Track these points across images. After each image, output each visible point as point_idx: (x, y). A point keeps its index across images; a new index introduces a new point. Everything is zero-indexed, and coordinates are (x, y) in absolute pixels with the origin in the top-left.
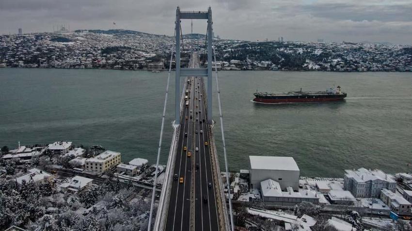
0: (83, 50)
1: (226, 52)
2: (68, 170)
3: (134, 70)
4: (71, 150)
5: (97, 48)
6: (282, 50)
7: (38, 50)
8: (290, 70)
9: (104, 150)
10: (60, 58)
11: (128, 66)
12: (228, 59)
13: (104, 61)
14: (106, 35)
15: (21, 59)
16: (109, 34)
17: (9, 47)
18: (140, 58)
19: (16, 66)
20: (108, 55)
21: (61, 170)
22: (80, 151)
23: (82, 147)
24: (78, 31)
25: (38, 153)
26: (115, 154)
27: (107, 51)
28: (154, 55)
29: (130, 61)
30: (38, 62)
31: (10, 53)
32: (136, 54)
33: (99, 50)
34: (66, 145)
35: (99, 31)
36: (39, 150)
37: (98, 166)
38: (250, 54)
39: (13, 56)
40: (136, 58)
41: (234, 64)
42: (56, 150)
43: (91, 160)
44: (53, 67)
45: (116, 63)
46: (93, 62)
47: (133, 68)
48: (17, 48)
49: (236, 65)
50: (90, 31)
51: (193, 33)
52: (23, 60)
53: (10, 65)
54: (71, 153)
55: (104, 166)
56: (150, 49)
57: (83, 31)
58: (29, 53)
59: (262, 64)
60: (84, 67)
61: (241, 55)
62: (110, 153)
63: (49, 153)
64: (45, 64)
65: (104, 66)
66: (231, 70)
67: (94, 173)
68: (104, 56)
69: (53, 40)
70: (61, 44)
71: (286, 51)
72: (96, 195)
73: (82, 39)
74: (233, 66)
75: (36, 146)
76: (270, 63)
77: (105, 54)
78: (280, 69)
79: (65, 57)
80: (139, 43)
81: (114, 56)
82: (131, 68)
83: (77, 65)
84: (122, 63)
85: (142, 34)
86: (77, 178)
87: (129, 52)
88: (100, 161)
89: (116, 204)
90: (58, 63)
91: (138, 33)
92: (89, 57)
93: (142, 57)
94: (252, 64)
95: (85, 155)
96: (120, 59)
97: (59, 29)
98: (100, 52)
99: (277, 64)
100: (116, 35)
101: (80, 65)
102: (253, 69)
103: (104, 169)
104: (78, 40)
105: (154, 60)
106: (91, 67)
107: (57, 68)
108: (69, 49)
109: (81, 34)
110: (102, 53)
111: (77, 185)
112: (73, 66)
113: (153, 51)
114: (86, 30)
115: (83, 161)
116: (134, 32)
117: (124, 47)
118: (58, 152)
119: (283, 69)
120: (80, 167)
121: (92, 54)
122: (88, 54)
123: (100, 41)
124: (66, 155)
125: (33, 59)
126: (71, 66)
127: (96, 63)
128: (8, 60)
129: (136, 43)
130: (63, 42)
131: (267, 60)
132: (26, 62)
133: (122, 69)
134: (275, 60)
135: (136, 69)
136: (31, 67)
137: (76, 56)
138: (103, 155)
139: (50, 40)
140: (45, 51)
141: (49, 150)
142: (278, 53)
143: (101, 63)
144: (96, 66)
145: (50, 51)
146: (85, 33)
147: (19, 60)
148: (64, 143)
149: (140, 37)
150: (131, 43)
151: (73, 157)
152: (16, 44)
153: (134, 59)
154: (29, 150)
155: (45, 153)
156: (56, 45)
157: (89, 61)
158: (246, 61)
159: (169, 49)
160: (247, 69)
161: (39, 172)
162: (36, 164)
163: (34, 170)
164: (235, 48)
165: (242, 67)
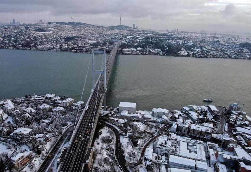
0: (54, 38)
1: (136, 42)
2: (55, 104)
3: (83, 53)
4: (55, 97)
5: (62, 37)
6: (170, 41)
7: (28, 38)
8: (169, 55)
9: (68, 98)
10: (41, 44)
11: (79, 50)
12: (136, 47)
13: (66, 46)
14: (67, 26)
15: (20, 44)
16: (69, 25)
17: (11, 35)
18: (87, 44)
19: (18, 49)
20: (69, 43)
21: (52, 104)
22: (59, 98)
23: (59, 96)
24: (50, 23)
25: (43, 98)
26: (72, 99)
27: (68, 39)
28: (95, 42)
29: (81, 46)
30: (30, 46)
31: (13, 39)
32: (84, 41)
33: (63, 38)
34: (53, 95)
35: (62, 23)
36: (43, 97)
37: (66, 104)
38: (149, 44)
39: (15, 42)
40: (84, 44)
41: (139, 51)
42: (50, 97)
43: (63, 101)
44: (39, 50)
45: (73, 48)
46: (60, 47)
47: (82, 52)
48: (16, 36)
49: (140, 51)
50: (57, 23)
51: (121, 25)
53: (15, 48)
54: (55, 98)
55: (68, 103)
56: (93, 37)
57: (53, 23)
58: (24, 40)
59: (155, 51)
60: (55, 50)
61: (144, 45)
62: (70, 99)
63: (47, 98)
64: (34, 48)
65: (66, 50)
66: (137, 54)
67: (64, 106)
68: (66, 43)
69: (36, 30)
70: (40, 34)
71: (172, 42)
72: (66, 113)
73: (53, 29)
74: (138, 52)
75: (41, 95)
76: (160, 50)
77: (66, 42)
78: (164, 55)
79: (44, 43)
80: (87, 33)
81: (72, 43)
82: (81, 51)
83: (52, 49)
84: (76, 47)
85: (89, 26)
86: (59, 107)
87: (80, 40)
88: (67, 102)
89: (71, 115)
90: (41, 47)
91: (87, 24)
92: (57, 43)
93: (88, 43)
94: (149, 51)
95: (61, 100)
96: (75, 45)
97: (38, 21)
98: (63, 40)
99: (163, 51)
100: (73, 26)
101: (53, 49)
102: (149, 54)
103: (68, 105)
104: (50, 30)
105: (95, 46)
106: (59, 50)
107: (40, 50)
108: (46, 37)
109: (52, 25)
110: (65, 41)
111: (59, 110)
112: (49, 50)
113: (94, 39)
114: (55, 23)
115: (60, 102)
116: (84, 24)
117: (78, 37)
119: (166, 55)
120: (59, 103)
121: (59, 41)
122: (57, 41)
123: (63, 31)
124: (54, 99)
125: (27, 44)
126: (48, 49)
127: (62, 47)
128: (12, 44)
129: (85, 32)
130: (42, 32)
131: (159, 48)
132: (23, 46)
133: (76, 52)
134: (163, 49)
135: (84, 52)
136: (26, 50)
137: (50, 42)
138: (67, 100)
139: (34, 31)
140: (32, 39)
141: (47, 97)
142: (165, 44)
143: (64, 48)
144: (62, 50)
145: (36, 38)
146: (55, 24)
147: (19, 44)
148: (52, 94)
149: (88, 27)
150: (83, 31)
151: (56, 100)
152: (15, 33)
153: (83, 45)
154: (38, 97)
156: (37, 34)
157: (58, 46)
158: (146, 49)
159: (105, 37)
160: (146, 54)
161: (46, 105)
162: (45, 102)
163: (44, 104)
164: (142, 40)
165: (143, 53)
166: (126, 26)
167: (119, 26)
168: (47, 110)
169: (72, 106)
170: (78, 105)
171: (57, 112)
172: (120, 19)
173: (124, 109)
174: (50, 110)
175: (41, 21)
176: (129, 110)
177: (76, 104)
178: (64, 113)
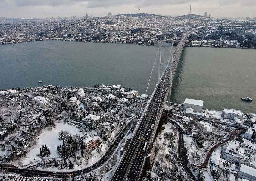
0: (121, 31)
1: (208, 33)
2: (120, 96)
3: (148, 45)
4: (120, 88)
5: (129, 29)
6: (251, 31)
7: (99, 31)
8: (248, 48)
9: (132, 90)
10: (109, 36)
11: (145, 42)
12: (207, 39)
13: (132, 39)
14: (134, 18)
15: (91, 36)
16: (136, 17)
17: (84, 28)
18: (152, 36)
19: (90, 41)
20: (135, 35)
21: (118, 95)
22: (124, 89)
23: (124, 88)
24: (118, 16)
25: (110, 89)
26: (137, 92)
27: (134, 31)
28: (161, 33)
29: (147, 38)
30: (100, 39)
31: (85, 33)
32: (150, 33)
33: (130, 30)
34: (119, 87)
35: (130, 15)
36: (110, 87)
37: (130, 96)
38: (224, 35)
39: (87, 35)
40: (150, 36)
41: (210, 42)
42: (115, 88)
43: (128, 93)
44: (107, 42)
45: (139, 40)
46: (127, 40)
47: (148, 44)
48: (88, 29)
49: (212, 43)
50: (125, 15)
51: (191, 14)
52: (92, 37)
53: (87, 40)
54: (121, 90)
55: (132, 96)
56: (160, 28)
57: (121, 15)
58: (94, 33)
59: (230, 42)
60: (122, 43)
61: (217, 36)
62: (134, 91)
63: (113, 89)
64: (103, 40)
65: (132, 42)
66: (207, 47)
67: (129, 98)
68: (133, 35)
69: (105, 23)
70: (109, 26)
71: (253, 32)
72: (130, 104)
73: (121, 22)
74: (209, 44)
75: (108, 86)
76: (236, 41)
77: (133, 34)
78: (241, 47)
79: (112, 35)
80: (154, 24)
81: (138, 35)
82: (147, 43)
83: (119, 41)
84: (142, 39)
85: (156, 16)
86: (124, 98)
87: (146, 32)
88: (131, 94)
89: (135, 107)
90: (109, 39)
91: (154, 15)
92: (124, 35)
93: (154, 35)
94: (223, 43)
95: (125, 91)
96: (141, 37)
97: (108, 15)
98: (130, 32)
99: (241, 43)
100: (140, 17)
101: (120, 41)
102: (222, 47)
103: (132, 97)
104: (118, 22)
105: (161, 38)
106: (126, 42)
107: (108, 43)
108: (114, 30)
109: (119, 17)
110: (132, 33)
111: (124, 101)
112: (117, 42)
113: (161, 30)
114: (122, 15)
115: (125, 93)
116: (151, 15)
117: (144, 29)
118: (116, 89)
119: (244, 47)
120: (124, 95)
121: (126, 33)
122: (124, 33)
123: (130, 23)
124: (119, 90)
125: (97, 37)
126: (115, 42)
127: (128, 40)
128: (85, 37)
129: (151, 23)
130: (110, 24)
131: (235, 40)
132: (94, 39)
133: (142, 44)
134: (240, 40)
135: (149, 44)
136: (96, 42)
137: (118, 34)
138: (132, 92)
139: (104, 24)
140: (102, 32)
141: (113, 88)
142: (244, 35)
143: (131, 40)
144: (129, 42)
145: (105, 31)
146: (122, 17)
147: (90, 37)
148: (118, 86)
149: (154, 18)
150: (150, 23)
151: (122, 91)
152: (87, 26)
153: (149, 37)
154: (106, 87)
155: (112, 89)
156: (107, 27)
157: (124, 39)
158: (219, 40)
159: (172, 28)
160: (218, 47)
161: (112, 95)
162: (111, 93)
163: (111, 95)
164: (215, 30)
165: (214, 45)
166: (197, 15)
167: (189, 15)
168: (113, 100)
169: (136, 98)
170: (142, 98)
171: (122, 102)
172: (190, 8)
173: (190, 106)
174: (116, 100)
175: (110, 14)
176: (195, 108)
177: (140, 97)
178: (128, 105)
